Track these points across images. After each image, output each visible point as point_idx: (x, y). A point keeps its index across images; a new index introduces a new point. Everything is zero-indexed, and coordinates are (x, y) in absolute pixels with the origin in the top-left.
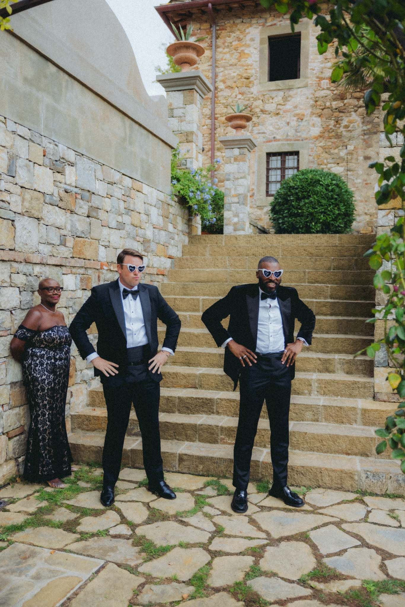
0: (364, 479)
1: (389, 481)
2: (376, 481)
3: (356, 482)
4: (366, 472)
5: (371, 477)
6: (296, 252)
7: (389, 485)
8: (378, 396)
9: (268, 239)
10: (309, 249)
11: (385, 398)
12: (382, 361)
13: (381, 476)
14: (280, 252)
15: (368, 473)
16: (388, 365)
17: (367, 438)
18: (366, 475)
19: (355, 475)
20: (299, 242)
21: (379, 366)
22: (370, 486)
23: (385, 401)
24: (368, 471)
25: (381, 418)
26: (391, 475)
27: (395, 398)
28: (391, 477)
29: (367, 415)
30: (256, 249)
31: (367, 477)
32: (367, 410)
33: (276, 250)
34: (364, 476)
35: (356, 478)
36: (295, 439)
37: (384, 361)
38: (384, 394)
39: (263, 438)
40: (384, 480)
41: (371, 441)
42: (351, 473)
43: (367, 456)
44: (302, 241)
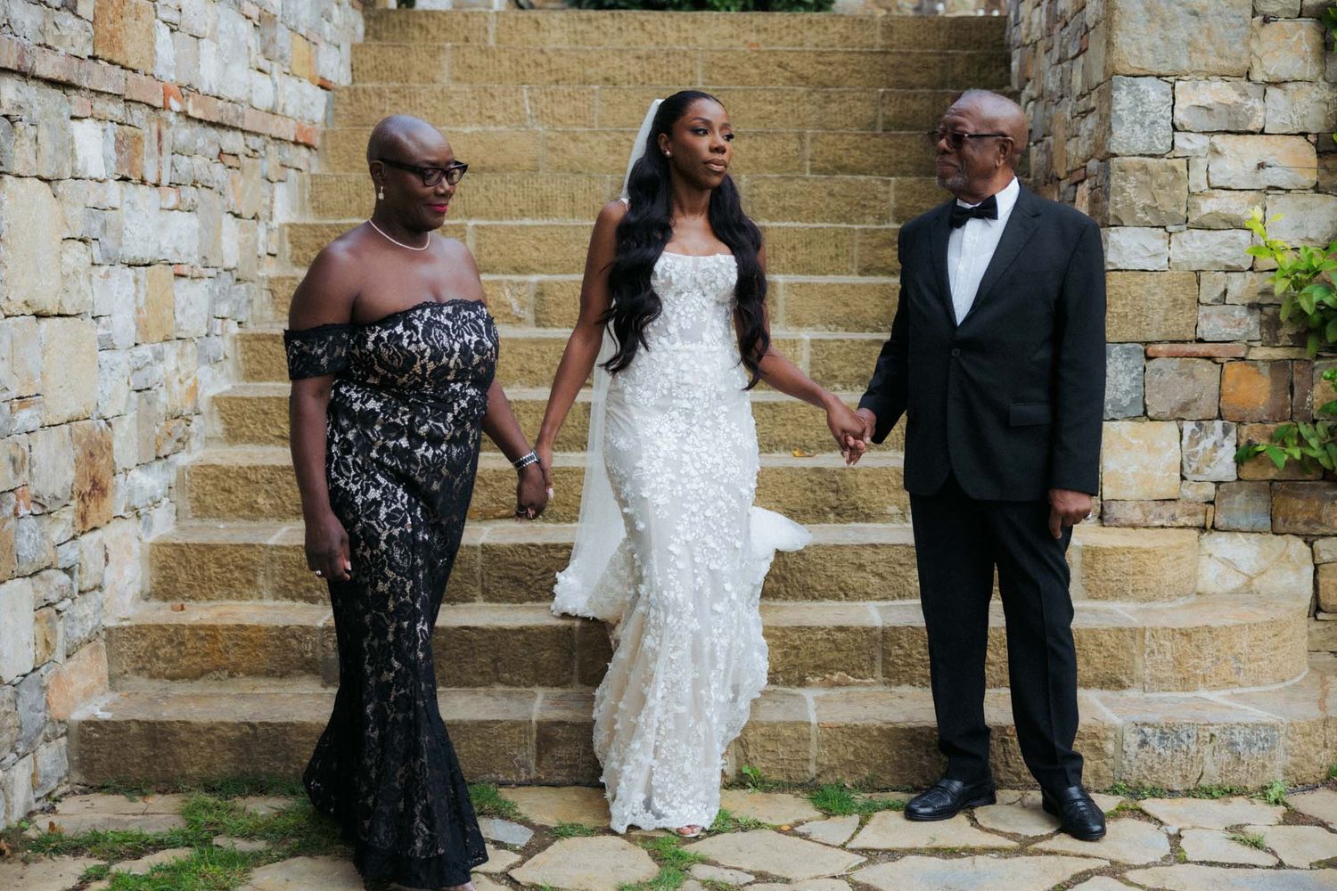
0: (1133, 749)
1: (1208, 749)
2: (1169, 753)
3: (1111, 762)
4: (1140, 727)
5: (1154, 742)
6: (754, 71)
7: (1208, 760)
8: (1114, 510)
9: (649, 27)
10: (794, 63)
11: (1136, 516)
12: (1126, 402)
13: (1184, 736)
14: (699, 71)
15: (1146, 729)
16: (1145, 413)
17: (1121, 630)
18: (1139, 738)
19: (1106, 738)
20: (753, 38)
21: (1118, 415)
22: (1151, 768)
23: (1134, 526)
24: (1145, 724)
25: (1141, 572)
26: (1212, 729)
27: (1166, 515)
28: (1212, 735)
29: (1099, 567)
30: (617, 62)
31: (1143, 743)
32: (1101, 549)
33: (687, 65)
34: (1132, 739)
35: (1110, 747)
36: (900, 652)
37: (1133, 401)
38: (1130, 504)
39: (797, 656)
40: (1193, 748)
41: (1133, 638)
42: (1096, 736)
43: (1120, 685)
44: (763, 36)
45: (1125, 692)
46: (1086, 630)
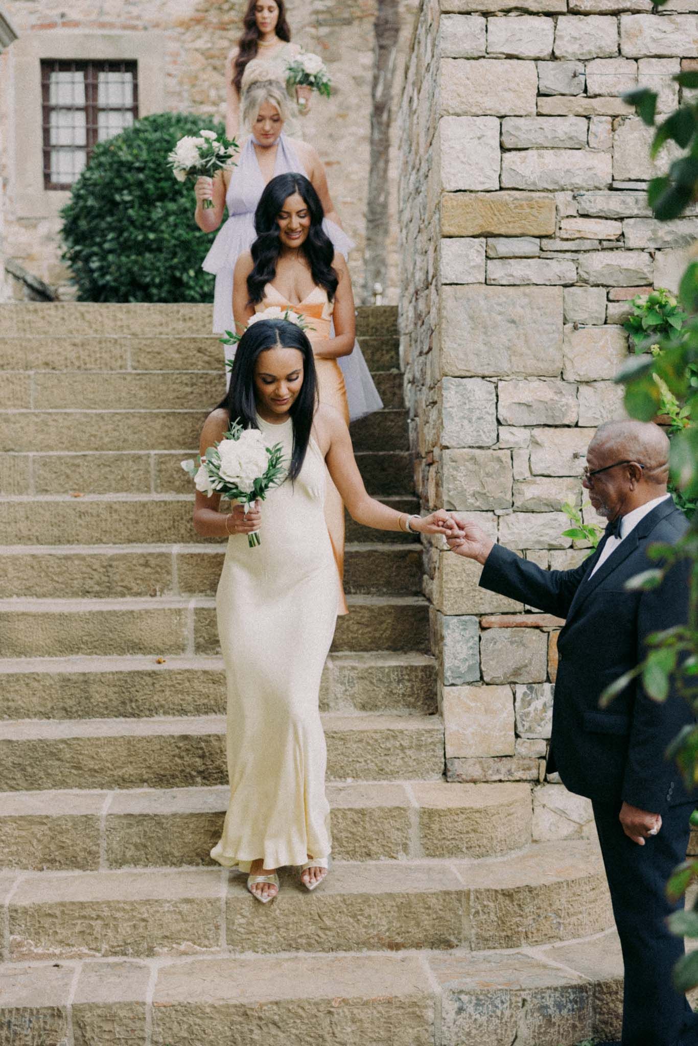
0: (452, 1016)
1: (521, 1013)
2: (485, 1018)
3: (431, 1029)
4: (457, 994)
5: (470, 1009)
6: (177, 356)
7: (521, 1023)
8: (456, 767)
9: (88, 317)
10: (212, 349)
11: (476, 772)
12: (463, 668)
13: (498, 1002)
14: (128, 356)
15: (463, 997)
16: (482, 678)
17: (447, 893)
18: (457, 1005)
19: (426, 1007)
20: (180, 326)
21: (458, 681)
22: (469, 1034)
23: (475, 782)
24: (461, 992)
25: (475, 831)
26: (524, 995)
27: (503, 770)
28: (524, 1001)
29: (435, 827)
30: (56, 349)
31: (460, 1010)
32: (437, 811)
33: (117, 351)
34: (450, 1007)
35: (430, 1014)
36: (243, 921)
37: (470, 668)
38: (471, 761)
39: (146, 927)
40: (507, 1013)
41: (459, 900)
42: (415, 1004)
43: (449, 945)
44: (189, 324)
45: (453, 951)
46: (416, 895)
